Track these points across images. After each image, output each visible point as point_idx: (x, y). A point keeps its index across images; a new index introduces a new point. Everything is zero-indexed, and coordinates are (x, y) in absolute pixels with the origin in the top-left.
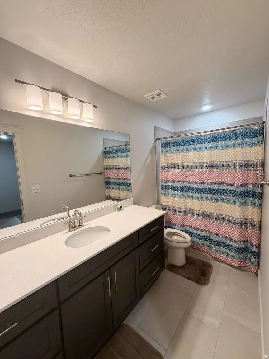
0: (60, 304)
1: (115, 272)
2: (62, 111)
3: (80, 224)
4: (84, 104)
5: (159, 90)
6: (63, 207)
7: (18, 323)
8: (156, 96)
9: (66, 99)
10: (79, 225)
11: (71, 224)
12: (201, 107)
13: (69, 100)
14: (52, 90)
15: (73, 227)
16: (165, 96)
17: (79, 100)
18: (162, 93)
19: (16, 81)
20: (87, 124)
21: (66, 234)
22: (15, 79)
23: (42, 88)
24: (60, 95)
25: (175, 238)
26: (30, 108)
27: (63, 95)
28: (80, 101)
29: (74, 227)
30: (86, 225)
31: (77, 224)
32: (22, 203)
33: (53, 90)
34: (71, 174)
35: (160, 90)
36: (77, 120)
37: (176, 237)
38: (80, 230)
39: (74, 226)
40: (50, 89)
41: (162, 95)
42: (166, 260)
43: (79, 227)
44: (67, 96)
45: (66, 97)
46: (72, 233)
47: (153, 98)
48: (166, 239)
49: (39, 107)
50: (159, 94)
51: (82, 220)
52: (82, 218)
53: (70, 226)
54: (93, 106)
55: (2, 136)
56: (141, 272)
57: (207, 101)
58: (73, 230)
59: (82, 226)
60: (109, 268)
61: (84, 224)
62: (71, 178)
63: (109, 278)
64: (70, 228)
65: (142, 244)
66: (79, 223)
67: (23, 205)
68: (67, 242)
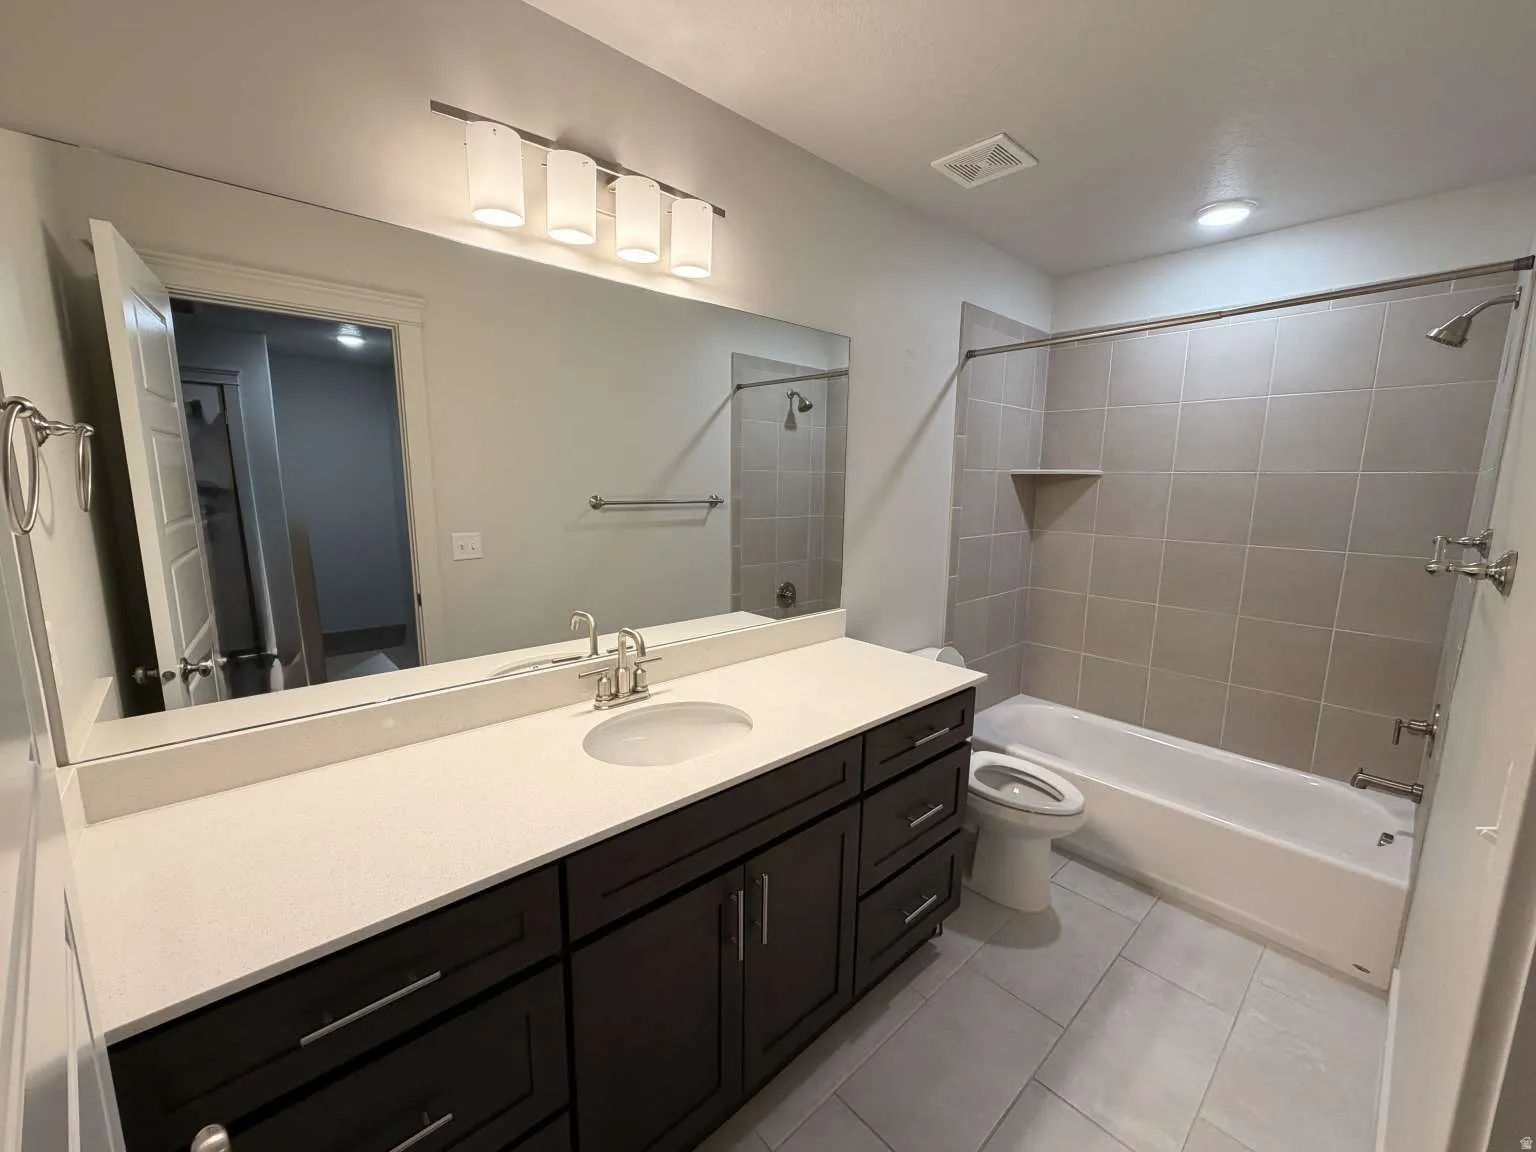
0: (570, 947)
1: (766, 877)
2: (594, 230)
3: (636, 686)
4: (679, 201)
5: (1001, 136)
6: (576, 618)
7: (444, 976)
8: (984, 164)
9: (612, 179)
10: (634, 691)
11: (604, 680)
12: (1196, 213)
13: (622, 182)
14: (557, 142)
15: (612, 694)
16: (1027, 162)
17: (659, 183)
18: (1013, 150)
19: (436, 106)
20: (686, 286)
21: (582, 717)
22: (432, 102)
23: (525, 135)
24: (592, 162)
25: (1015, 793)
26: (482, 216)
27: (600, 161)
28: (665, 188)
29: (615, 696)
30: (656, 694)
31: (625, 688)
32: (419, 597)
33: (564, 144)
34: (595, 497)
35: (1005, 134)
36: (646, 270)
37: (1016, 791)
38: (636, 708)
39: (613, 691)
40: (553, 138)
41: (1011, 160)
42: (964, 880)
43: (632, 698)
44: (615, 166)
45: (609, 169)
46: (606, 715)
47: (970, 172)
48: (971, 792)
49: (512, 212)
50: (999, 155)
51: (643, 671)
52: (644, 666)
53: (601, 689)
54: (711, 208)
55: (343, 335)
56: (859, 899)
57: (1229, 182)
58: (611, 707)
59: (643, 695)
60: (742, 860)
61: (652, 689)
62: (598, 512)
63: (741, 893)
64: (598, 696)
65: (875, 790)
66: (632, 684)
67: (420, 604)
68: (593, 742)
